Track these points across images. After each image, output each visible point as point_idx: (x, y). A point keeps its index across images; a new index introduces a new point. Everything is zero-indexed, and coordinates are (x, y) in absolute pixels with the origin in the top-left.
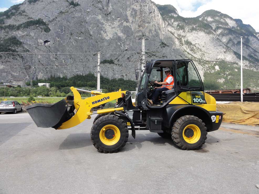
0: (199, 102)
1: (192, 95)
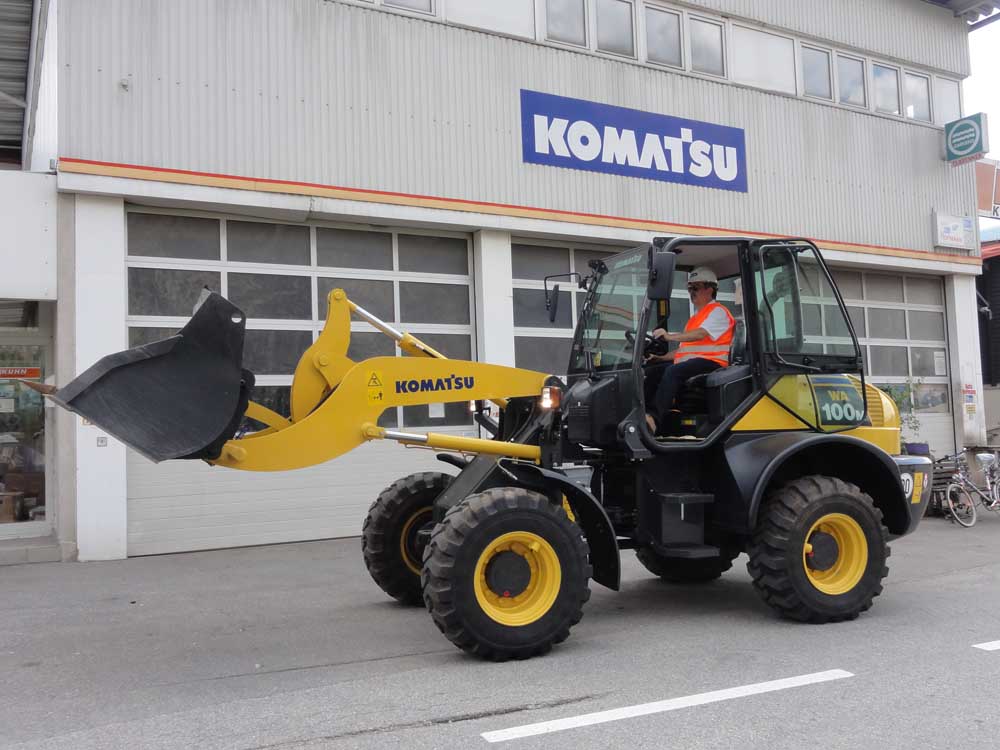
1: (818, 389)
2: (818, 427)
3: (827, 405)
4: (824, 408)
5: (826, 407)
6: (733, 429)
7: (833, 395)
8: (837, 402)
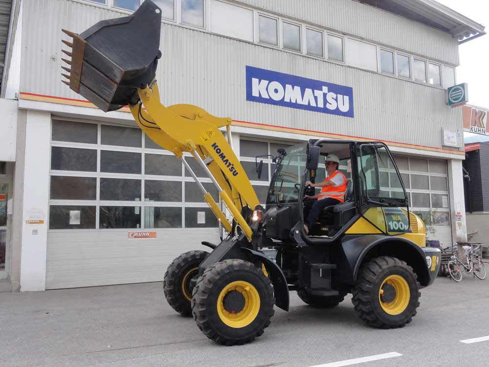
0: (399, 230)
1: (387, 214)
2: (387, 232)
3: (391, 222)
4: (389, 224)
5: (390, 223)
6: (346, 233)
7: (394, 218)
8: (395, 221)
